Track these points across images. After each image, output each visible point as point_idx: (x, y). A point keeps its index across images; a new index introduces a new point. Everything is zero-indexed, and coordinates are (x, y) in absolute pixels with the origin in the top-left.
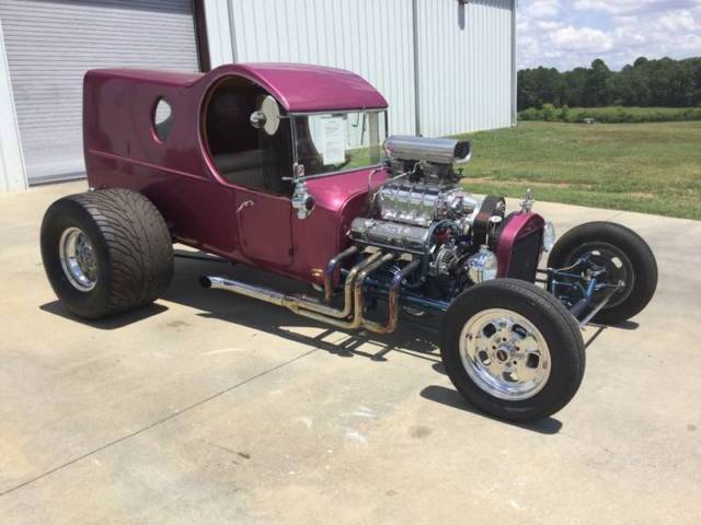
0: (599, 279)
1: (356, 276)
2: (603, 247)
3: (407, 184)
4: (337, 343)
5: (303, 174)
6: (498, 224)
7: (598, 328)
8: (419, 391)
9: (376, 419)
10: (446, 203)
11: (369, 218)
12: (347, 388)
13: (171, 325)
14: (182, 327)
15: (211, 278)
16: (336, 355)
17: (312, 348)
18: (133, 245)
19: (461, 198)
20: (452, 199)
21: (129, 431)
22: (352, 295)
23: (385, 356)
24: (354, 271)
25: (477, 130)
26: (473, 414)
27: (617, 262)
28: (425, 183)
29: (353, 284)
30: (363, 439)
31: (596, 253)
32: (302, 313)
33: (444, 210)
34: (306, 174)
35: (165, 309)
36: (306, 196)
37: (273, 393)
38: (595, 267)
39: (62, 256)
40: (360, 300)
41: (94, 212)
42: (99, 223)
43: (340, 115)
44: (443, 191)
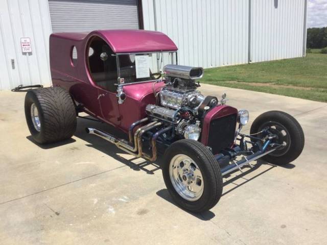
0: (272, 141)
1: (139, 132)
2: (278, 124)
3: (173, 89)
4: (137, 164)
5: (123, 82)
6: (207, 110)
7: (272, 166)
8: (157, 191)
9: (127, 203)
10: (186, 99)
11: (153, 104)
12: (126, 186)
13: (72, 149)
14: (76, 150)
15: (89, 129)
16: (132, 169)
17: (124, 165)
18: (55, 112)
19: (196, 96)
20: (190, 97)
21: (21, 196)
22: (137, 141)
23: (154, 172)
24: (140, 129)
25: (283, 58)
26: (174, 205)
27: (284, 133)
28: (180, 88)
29: (137, 136)
30: (114, 212)
31: (274, 127)
32: (121, 148)
33: (186, 102)
34: (125, 83)
35: (74, 141)
36: (122, 93)
37: (92, 185)
38: (271, 134)
39: (32, 115)
40: (140, 144)
41: (39, 97)
42: (41, 102)
43: (148, 54)
44: (187, 92)
